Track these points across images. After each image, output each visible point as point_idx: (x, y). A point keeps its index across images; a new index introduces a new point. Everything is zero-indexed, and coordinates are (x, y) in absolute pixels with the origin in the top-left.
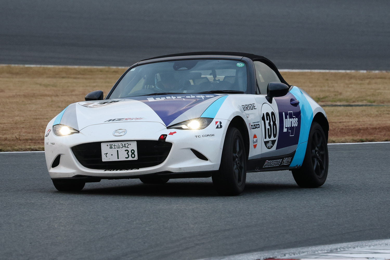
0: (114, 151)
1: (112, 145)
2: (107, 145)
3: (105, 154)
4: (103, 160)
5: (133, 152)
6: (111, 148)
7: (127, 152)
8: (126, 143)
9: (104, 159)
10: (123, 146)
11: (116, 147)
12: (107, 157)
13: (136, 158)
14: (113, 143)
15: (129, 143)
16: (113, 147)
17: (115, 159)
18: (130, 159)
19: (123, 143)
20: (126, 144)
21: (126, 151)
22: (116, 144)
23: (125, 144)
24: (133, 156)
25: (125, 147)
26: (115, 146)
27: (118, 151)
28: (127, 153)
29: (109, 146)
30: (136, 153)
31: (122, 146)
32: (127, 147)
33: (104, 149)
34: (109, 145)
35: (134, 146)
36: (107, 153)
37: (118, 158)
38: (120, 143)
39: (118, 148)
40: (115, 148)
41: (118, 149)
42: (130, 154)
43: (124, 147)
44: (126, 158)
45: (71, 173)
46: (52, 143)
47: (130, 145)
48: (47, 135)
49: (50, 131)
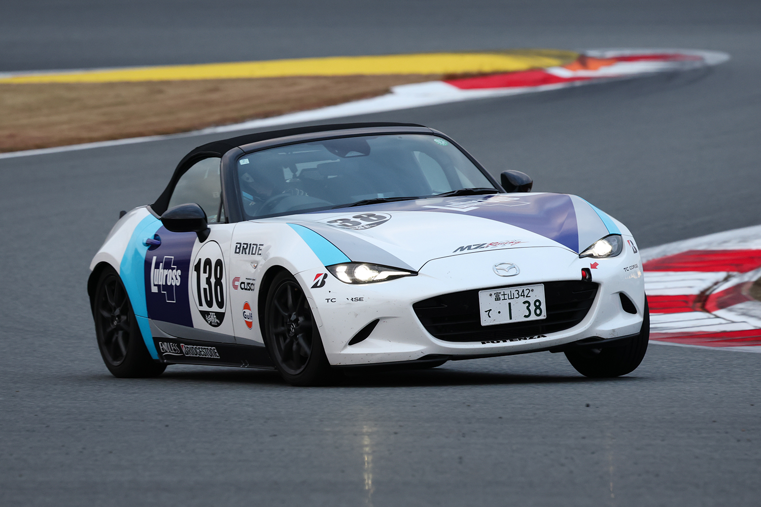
0: (503, 305)
1: (500, 293)
2: (491, 295)
3: (486, 312)
4: (483, 323)
5: (538, 304)
6: (498, 299)
7: (527, 305)
8: (525, 288)
9: (485, 321)
10: (520, 294)
11: (506, 297)
12: (490, 317)
13: (543, 316)
14: (501, 291)
15: (530, 287)
16: (502, 297)
17: (504, 319)
18: (533, 317)
19: (520, 289)
20: (525, 290)
21: (524, 303)
22: (507, 291)
23: (523, 291)
24: (538, 312)
25: (524, 296)
26: (504, 295)
27: (510, 304)
28: (528, 308)
29: (494, 297)
30: (543, 307)
31: (518, 294)
32: (527, 297)
33: (485, 302)
34: (493, 294)
35: (539, 294)
36: (491, 310)
37: (511, 318)
38: (513, 290)
39: (511, 298)
40: (505, 299)
41: (510, 301)
42: (532, 308)
43: (521, 296)
44: (525, 316)
45: (415, 353)
46: (350, 299)
47: (532, 290)
48: (319, 285)
49: (326, 276)
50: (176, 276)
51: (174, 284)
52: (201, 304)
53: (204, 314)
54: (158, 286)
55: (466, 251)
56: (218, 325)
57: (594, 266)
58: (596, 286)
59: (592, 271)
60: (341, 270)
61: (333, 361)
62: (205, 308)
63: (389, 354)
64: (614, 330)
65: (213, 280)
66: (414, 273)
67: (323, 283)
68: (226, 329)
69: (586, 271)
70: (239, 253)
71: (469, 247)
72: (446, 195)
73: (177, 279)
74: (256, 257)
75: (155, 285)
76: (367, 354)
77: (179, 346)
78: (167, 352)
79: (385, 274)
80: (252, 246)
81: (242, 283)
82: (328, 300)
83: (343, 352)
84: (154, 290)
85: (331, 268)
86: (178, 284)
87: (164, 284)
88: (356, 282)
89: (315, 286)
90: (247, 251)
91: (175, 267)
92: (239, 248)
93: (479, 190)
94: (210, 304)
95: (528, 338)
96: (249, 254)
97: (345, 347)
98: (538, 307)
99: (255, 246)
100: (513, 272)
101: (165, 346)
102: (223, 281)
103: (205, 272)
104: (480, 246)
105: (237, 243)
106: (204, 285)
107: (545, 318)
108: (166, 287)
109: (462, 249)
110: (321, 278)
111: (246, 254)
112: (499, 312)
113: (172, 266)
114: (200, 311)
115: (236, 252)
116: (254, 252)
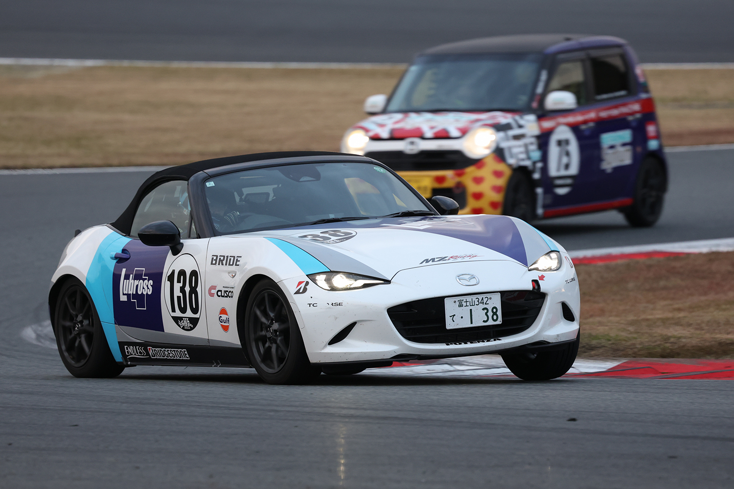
0: (465, 311)
1: (463, 300)
2: (455, 302)
3: (450, 317)
4: (448, 327)
5: (495, 310)
6: (461, 305)
7: (486, 311)
8: (484, 296)
9: (450, 325)
10: (480, 301)
11: (468, 304)
12: (454, 321)
13: (500, 322)
14: (464, 298)
15: (489, 296)
16: (464, 304)
17: (466, 324)
18: (491, 323)
19: (480, 297)
21: (483, 309)
22: (469, 298)
23: (483, 299)
24: (495, 317)
25: (483, 303)
26: (466, 302)
27: (471, 310)
28: (486, 314)
29: (457, 303)
30: (499, 313)
31: (478, 301)
32: (486, 304)
33: (450, 307)
34: (457, 301)
35: (496, 302)
36: (455, 315)
37: (472, 323)
38: (474, 297)
39: (472, 305)
40: (467, 306)
41: (471, 308)
42: (490, 314)
43: (481, 303)
44: (484, 321)
45: (389, 352)
46: (330, 304)
47: (490, 299)
48: (301, 291)
49: (307, 283)
50: (147, 286)
51: (145, 293)
52: (174, 310)
53: (177, 320)
54: (128, 295)
55: (431, 263)
56: (191, 329)
57: (542, 278)
58: (543, 296)
59: (540, 282)
60: (321, 279)
61: (313, 359)
62: (178, 313)
63: (365, 353)
64: (558, 335)
65: (187, 289)
66: (387, 282)
67: (305, 290)
68: (200, 333)
69: (535, 282)
70: (215, 264)
71: (433, 260)
72: (392, 216)
73: (148, 288)
74: (234, 268)
75: (124, 294)
76: (345, 353)
77: (146, 350)
78: (131, 355)
79: (361, 282)
80: (229, 258)
81: (218, 291)
82: (310, 304)
83: (323, 351)
84: (123, 298)
85: (312, 277)
86: (150, 293)
87: (134, 293)
88: (333, 289)
89: (298, 292)
90: (224, 262)
91: (147, 277)
92: (216, 260)
93: (419, 212)
94: (183, 310)
95: (486, 341)
96: (226, 265)
97: (325, 346)
98: (495, 314)
99: (232, 258)
100: (473, 282)
101: (131, 349)
102: (199, 289)
103: (179, 281)
104: (442, 259)
105: (213, 256)
106: (177, 293)
107: (501, 323)
108: (136, 296)
109: (427, 261)
110: (303, 285)
111: (222, 264)
112: (462, 317)
113: (143, 277)
114: (172, 317)
115: (212, 264)
116: (231, 263)
